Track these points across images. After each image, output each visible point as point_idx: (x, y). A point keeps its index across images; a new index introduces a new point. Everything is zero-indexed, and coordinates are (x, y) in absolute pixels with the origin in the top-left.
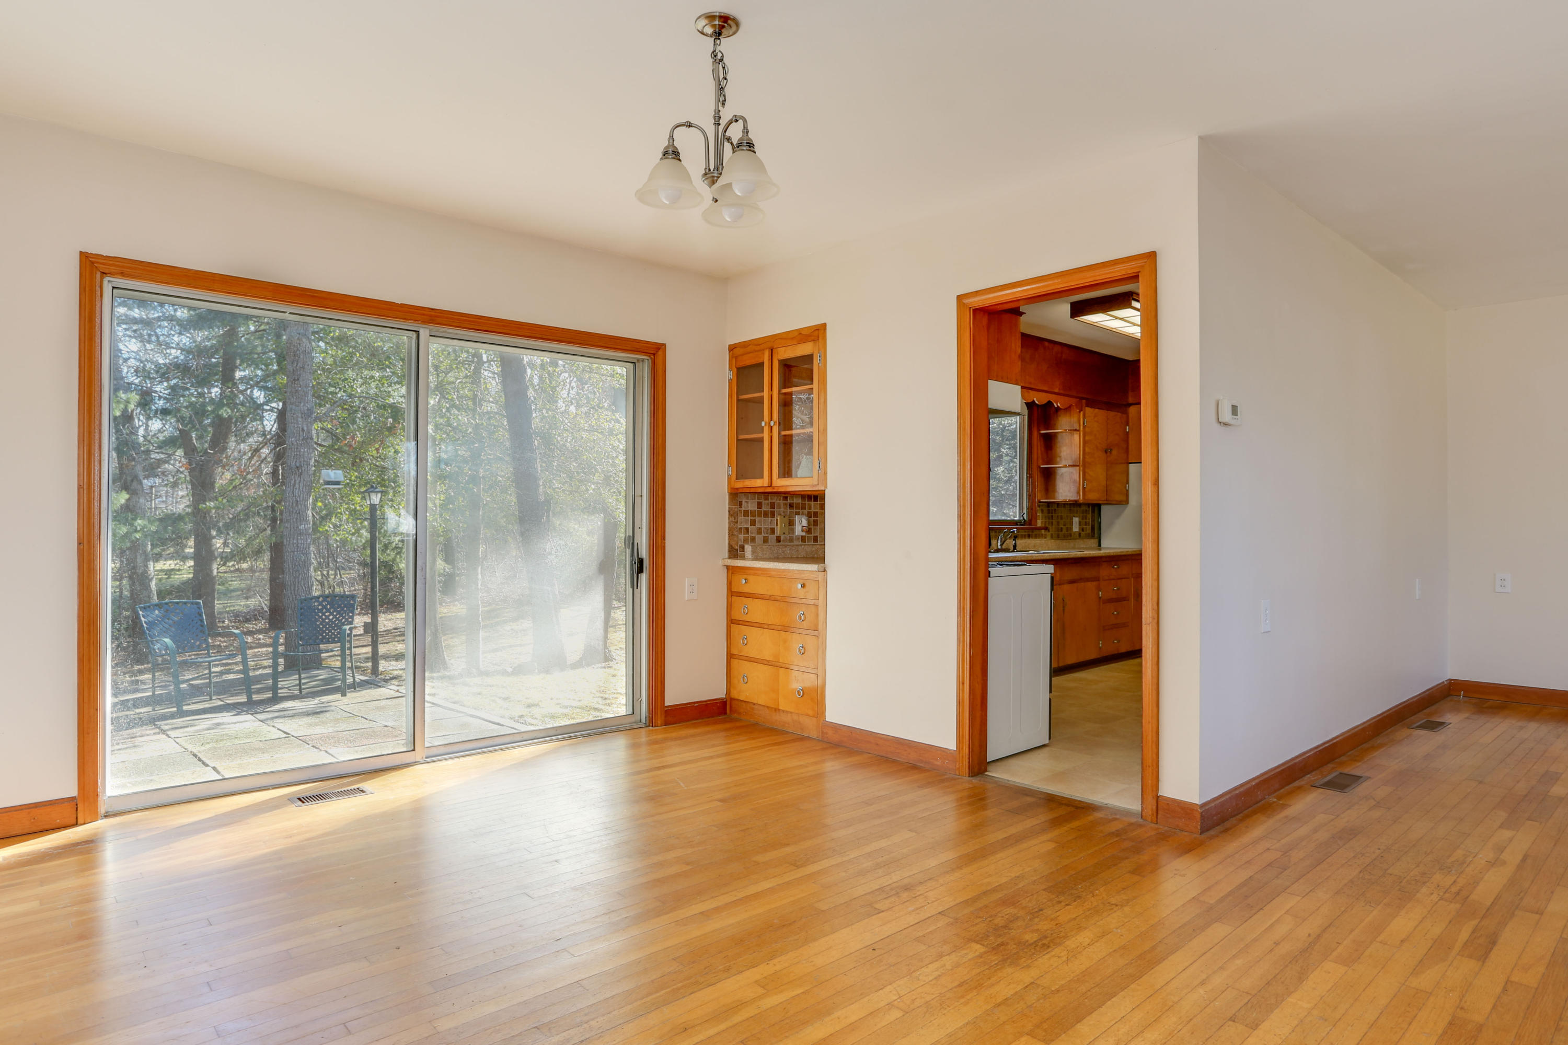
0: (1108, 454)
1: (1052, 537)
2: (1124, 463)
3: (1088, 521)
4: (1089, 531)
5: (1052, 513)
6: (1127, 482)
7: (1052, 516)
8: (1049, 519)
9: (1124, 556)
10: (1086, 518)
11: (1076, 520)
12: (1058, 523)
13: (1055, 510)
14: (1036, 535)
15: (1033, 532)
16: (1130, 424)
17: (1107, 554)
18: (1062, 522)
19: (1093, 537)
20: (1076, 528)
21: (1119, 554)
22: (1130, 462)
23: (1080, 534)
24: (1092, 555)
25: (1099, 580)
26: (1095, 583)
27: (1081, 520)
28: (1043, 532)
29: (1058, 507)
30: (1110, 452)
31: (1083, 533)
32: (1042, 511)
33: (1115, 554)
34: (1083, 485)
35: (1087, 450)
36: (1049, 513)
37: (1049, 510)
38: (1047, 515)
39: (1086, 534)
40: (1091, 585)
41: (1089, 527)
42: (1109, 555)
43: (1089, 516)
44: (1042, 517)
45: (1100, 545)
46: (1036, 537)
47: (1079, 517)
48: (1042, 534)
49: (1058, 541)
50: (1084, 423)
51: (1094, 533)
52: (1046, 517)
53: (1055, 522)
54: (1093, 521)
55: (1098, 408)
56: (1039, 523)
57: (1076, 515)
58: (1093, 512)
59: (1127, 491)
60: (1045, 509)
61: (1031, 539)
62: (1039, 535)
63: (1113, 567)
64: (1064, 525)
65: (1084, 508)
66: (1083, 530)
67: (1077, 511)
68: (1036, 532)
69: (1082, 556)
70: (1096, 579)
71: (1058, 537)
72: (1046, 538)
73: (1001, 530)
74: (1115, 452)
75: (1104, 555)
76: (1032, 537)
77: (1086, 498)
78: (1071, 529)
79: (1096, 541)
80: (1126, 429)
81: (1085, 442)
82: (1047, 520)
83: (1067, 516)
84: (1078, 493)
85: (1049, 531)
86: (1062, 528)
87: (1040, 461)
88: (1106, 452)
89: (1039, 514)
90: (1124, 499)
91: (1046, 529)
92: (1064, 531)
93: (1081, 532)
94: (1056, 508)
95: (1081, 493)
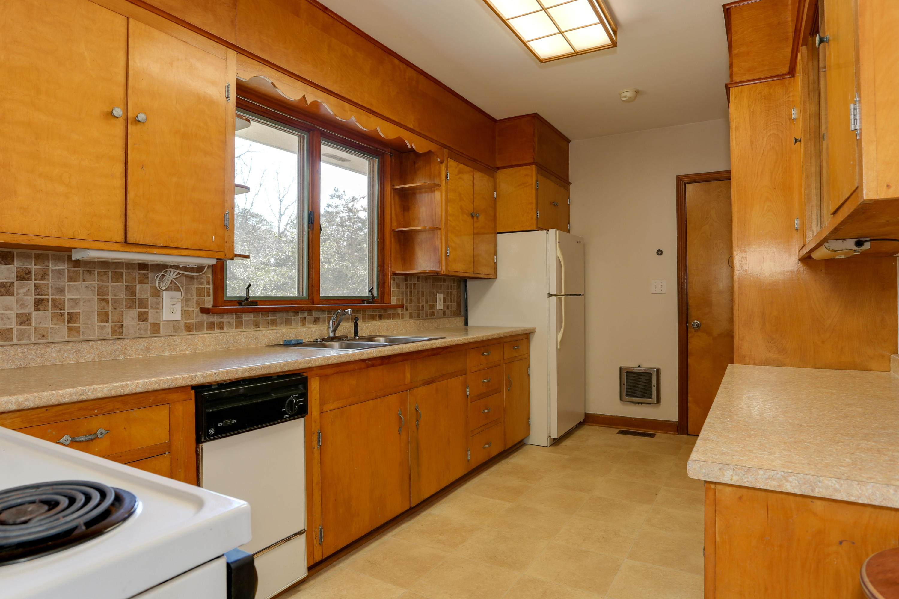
0: (475, 219)
1: (411, 317)
2: (492, 233)
3: (453, 297)
4: (454, 308)
5: (411, 288)
6: (495, 253)
7: (411, 292)
8: (407, 294)
9: (495, 339)
10: (451, 293)
11: (440, 297)
12: (419, 300)
13: (414, 284)
14: (390, 315)
15: (385, 311)
16: (498, 190)
17: (475, 340)
18: (423, 299)
19: (459, 315)
20: (440, 306)
21: (490, 338)
22: (498, 231)
23: (444, 312)
24: (456, 343)
25: (466, 374)
26: (460, 379)
27: (445, 296)
28: (399, 311)
29: (418, 281)
30: (477, 217)
31: (448, 312)
32: (398, 285)
33: (485, 338)
34: (446, 253)
35: (450, 210)
36: (407, 288)
37: (406, 284)
38: (404, 290)
39: (451, 312)
40: (456, 382)
41: (454, 304)
42: (477, 340)
43: (455, 292)
44: (398, 294)
45: (466, 324)
46: (390, 317)
47: (444, 293)
48: (398, 314)
49: (418, 322)
50: (446, 177)
51: (460, 311)
52: (402, 293)
53: (414, 299)
54: (459, 297)
55: (464, 164)
56: (394, 301)
57: (440, 291)
58: (459, 287)
59: (495, 263)
60: (402, 284)
61: (383, 321)
62: (394, 314)
63: (483, 354)
64: (426, 302)
65: (448, 283)
66: (448, 308)
67: (441, 286)
68: (392, 312)
69: (444, 345)
70: (464, 372)
71: (419, 316)
72: (403, 318)
73: (335, 309)
74: (482, 218)
75: (471, 341)
76: (384, 318)
77: (450, 269)
78: (434, 306)
79: (462, 319)
80: (494, 195)
81: (448, 201)
82: (404, 297)
83: (430, 292)
84: (440, 262)
85: (407, 310)
86: (423, 306)
87: (395, 224)
88: (472, 217)
89: (394, 289)
90: (491, 271)
91: (402, 307)
92: (426, 308)
93: (446, 309)
94: (416, 282)
95: (444, 263)
